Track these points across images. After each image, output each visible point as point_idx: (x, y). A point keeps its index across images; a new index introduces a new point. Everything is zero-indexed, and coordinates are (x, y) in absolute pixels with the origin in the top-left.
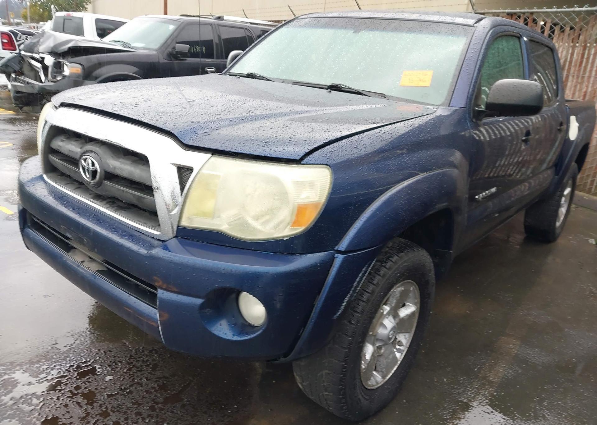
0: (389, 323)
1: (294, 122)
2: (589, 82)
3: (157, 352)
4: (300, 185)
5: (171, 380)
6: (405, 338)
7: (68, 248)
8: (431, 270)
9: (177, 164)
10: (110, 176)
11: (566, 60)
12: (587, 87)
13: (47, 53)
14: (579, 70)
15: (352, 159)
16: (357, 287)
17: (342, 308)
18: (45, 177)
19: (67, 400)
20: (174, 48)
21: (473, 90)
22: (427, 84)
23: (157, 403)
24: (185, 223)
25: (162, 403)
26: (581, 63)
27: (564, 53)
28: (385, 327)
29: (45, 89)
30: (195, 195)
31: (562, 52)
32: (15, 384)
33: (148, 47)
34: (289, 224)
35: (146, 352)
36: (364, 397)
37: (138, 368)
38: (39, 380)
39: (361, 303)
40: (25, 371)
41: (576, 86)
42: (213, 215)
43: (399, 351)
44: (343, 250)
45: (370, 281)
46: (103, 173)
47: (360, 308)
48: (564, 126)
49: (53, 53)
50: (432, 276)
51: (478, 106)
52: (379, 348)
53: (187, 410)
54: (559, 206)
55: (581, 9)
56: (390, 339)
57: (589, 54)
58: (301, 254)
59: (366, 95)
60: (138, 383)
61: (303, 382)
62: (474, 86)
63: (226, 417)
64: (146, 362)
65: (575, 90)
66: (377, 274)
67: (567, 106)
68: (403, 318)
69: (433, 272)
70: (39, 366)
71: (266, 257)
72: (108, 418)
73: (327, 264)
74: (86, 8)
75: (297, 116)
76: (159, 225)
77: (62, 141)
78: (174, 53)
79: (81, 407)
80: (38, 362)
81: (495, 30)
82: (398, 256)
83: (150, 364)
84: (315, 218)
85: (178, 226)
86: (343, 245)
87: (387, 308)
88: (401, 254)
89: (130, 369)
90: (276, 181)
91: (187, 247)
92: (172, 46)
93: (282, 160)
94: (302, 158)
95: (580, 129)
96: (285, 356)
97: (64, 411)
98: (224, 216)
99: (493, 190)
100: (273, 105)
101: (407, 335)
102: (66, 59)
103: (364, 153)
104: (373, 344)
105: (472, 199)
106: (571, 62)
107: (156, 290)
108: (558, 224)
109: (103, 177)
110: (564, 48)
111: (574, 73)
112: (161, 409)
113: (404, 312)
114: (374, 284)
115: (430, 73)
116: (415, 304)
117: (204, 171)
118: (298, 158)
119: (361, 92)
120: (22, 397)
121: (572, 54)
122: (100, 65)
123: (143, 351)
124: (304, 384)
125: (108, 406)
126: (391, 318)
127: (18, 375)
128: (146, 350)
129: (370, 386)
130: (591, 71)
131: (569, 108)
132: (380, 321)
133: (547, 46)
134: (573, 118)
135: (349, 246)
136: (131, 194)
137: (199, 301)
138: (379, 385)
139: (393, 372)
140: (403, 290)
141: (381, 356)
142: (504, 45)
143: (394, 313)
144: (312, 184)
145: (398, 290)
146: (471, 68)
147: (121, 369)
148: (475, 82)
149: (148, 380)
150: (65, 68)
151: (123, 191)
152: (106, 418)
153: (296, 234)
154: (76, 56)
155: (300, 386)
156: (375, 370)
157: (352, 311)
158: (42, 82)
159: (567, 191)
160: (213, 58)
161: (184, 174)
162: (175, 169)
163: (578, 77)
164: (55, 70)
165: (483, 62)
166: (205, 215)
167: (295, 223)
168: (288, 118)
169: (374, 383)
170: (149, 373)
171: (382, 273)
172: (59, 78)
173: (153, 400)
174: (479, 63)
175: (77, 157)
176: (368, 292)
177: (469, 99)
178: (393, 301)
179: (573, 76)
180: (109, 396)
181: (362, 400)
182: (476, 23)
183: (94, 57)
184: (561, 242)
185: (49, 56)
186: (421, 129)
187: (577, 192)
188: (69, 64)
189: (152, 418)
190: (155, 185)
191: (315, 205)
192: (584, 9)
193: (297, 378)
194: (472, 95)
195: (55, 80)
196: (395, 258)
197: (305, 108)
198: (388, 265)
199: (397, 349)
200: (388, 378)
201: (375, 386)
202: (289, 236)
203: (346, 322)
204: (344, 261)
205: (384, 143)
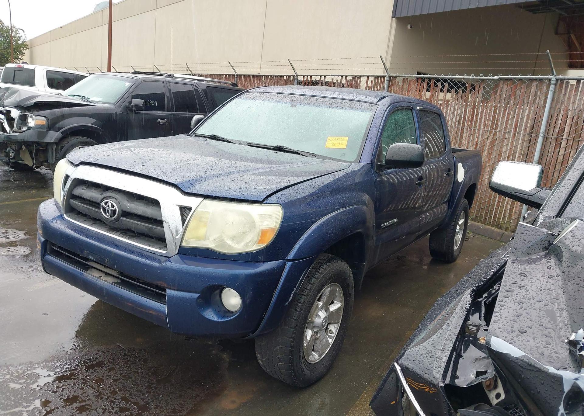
0: (322, 314)
1: (256, 176)
2: (479, 134)
3: (145, 350)
4: (262, 217)
5: (160, 368)
6: (335, 328)
7: (87, 268)
8: (350, 276)
9: (180, 205)
10: (126, 214)
11: (461, 116)
12: (478, 137)
13: (14, 107)
14: (471, 124)
15: (294, 200)
16: (300, 283)
17: (291, 298)
18: (65, 215)
19: (82, 385)
20: (130, 102)
21: (376, 151)
22: (344, 146)
23: (152, 384)
24: (184, 244)
25: (155, 384)
26: (472, 118)
27: (459, 110)
28: (319, 317)
29: (10, 138)
30: (192, 225)
31: (458, 109)
32: (38, 376)
33: (106, 101)
34: (256, 242)
35: (137, 351)
36: (306, 368)
37: (132, 362)
38: (56, 373)
39: (303, 297)
40: (43, 368)
41: (469, 137)
42: (205, 238)
43: (330, 337)
44: (291, 259)
45: (309, 282)
46: (121, 212)
47: (302, 300)
48: (451, 171)
49: (18, 106)
50: (351, 280)
51: (381, 161)
52: (316, 333)
53: (175, 388)
54: (454, 233)
55: (469, 77)
56: (323, 326)
57: (477, 112)
58: (264, 262)
59: (302, 155)
60: (135, 372)
61: (263, 358)
62: (377, 148)
63: (206, 390)
64: (138, 358)
65: (469, 140)
66: (314, 277)
67: (454, 156)
68: (332, 312)
69: (352, 278)
70: (53, 363)
71: (241, 265)
72: (116, 395)
73: (281, 268)
74: (23, 53)
75: (257, 172)
76: (166, 247)
77: (83, 189)
78: (131, 106)
79: (94, 389)
80: (52, 361)
81: (391, 107)
82: (327, 265)
83: (142, 358)
84: (273, 238)
85: (180, 246)
86: (291, 256)
87: (321, 303)
88: (329, 264)
89: (126, 363)
90: (248, 215)
91: (185, 261)
92: (128, 101)
93: (250, 201)
94: (264, 200)
95: (466, 173)
96: (253, 332)
97: (80, 392)
98: (212, 238)
99: (395, 220)
100: (239, 163)
101: (336, 325)
102: (32, 112)
103: (302, 196)
104: (312, 330)
105: (378, 226)
106: (464, 118)
107: (165, 291)
108: (455, 248)
109: (121, 215)
110: (458, 107)
111: (467, 126)
112: (156, 388)
113: (333, 308)
114: (311, 284)
115: (346, 139)
116: (341, 302)
117: (199, 209)
118: (261, 200)
119: (298, 152)
120: (45, 384)
121: (465, 111)
122: (63, 117)
123: (134, 350)
124: (264, 359)
125: (115, 387)
126: (324, 311)
127: (38, 371)
128: (137, 349)
129: (310, 360)
130: (480, 125)
131: (455, 158)
132: (316, 313)
133: (435, 113)
134: (460, 166)
135: (294, 256)
136: (143, 226)
137: (197, 295)
138: (316, 362)
139: (326, 352)
140: (331, 290)
141: (317, 339)
142: (400, 117)
143: (326, 307)
144: (270, 216)
145: (328, 290)
146: (374, 134)
147: (119, 363)
148: (378, 145)
149: (141, 369)
150: (30, 120)
151: (138, 224)
152: (115, 395)
153: (261, 248)
154: (41, 110)
155: (260, 362)
156: (313, 350)
157: (297, 303)
158: (7, 132)
159: (461, 221)
160: (165, 111)
161: (185, 212)
162: (178, 209)
163: (471, 130)
164: (21, 122)
165: (383, 130)
166: (198, 238)
167: (260, 242)
168: (251, 173)
169: (313, 359)
170: (142, 365)
171: (316, 276)
172: (24, 129)
173: (148, 382)
174: (380, 131)
175: (99, 201)
176: (307, 289)
177: (373, 157)
178: (325, 298)
179: (467, 129)
180: (114, 381)
181: (305, 369)
182: (379, 101)
183: (58, 111)
184: (459, 261)
185: (15, 109)
186: (339, 180)
187: (470, 222)
188: (35, 117)
189: (150, 393)
190: (164, 219)
191: (273, 229)
192: (471, 77)
193: (258, 356)
194: (375, 154)
195: (20, 131)
196: (325, 266)
197: (261, 165)
198: (320, 271)
199: (328, 336)
200: (323, 357)
201: (313, 361)
202: (256, 250)
203: (293, 310)
204: (292, 266)
205: (316, 189)
